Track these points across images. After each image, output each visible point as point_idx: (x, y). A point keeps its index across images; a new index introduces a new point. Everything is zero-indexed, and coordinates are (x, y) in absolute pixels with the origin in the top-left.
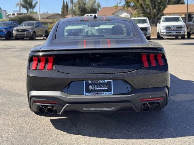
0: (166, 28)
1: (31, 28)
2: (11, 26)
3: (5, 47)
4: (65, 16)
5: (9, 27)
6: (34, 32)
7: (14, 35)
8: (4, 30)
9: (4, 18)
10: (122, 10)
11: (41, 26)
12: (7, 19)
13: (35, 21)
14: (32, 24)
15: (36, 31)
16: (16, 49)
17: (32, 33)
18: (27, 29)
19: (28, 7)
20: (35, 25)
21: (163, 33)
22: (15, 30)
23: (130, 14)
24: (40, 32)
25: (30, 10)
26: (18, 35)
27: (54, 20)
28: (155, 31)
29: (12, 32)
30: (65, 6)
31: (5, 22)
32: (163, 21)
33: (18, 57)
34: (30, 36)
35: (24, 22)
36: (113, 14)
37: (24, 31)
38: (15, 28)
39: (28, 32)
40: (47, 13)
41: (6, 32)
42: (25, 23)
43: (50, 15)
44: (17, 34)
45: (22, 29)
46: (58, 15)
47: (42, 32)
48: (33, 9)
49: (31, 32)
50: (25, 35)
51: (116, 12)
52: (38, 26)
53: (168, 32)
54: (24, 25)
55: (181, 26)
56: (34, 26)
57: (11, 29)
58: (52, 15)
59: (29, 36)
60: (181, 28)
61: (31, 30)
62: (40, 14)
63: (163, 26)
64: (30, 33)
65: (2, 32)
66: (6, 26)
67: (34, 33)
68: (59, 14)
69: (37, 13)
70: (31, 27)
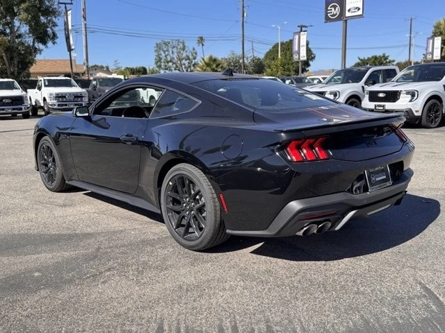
0: (56, 97)
21: (51, 105)
32: (45, 86)
53: (60, 103)
55: (81, 93)
60: (82, 97)
63: (51, 94)
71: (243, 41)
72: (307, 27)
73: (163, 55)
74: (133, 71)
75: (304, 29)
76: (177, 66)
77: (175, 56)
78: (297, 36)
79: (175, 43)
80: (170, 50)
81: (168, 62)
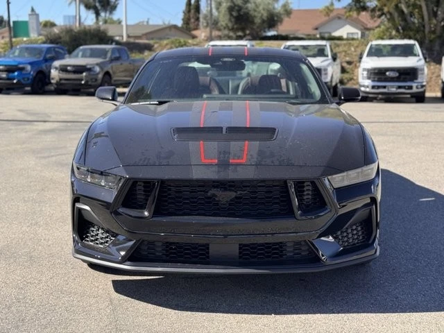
1: (97, 64)
2: (48, 56)
3: (21, 116)
4: (190, 31)
5: (41, 59)
6: (107, 73)
7: (52, 81)
8: (29, 68)
9: (34, 35)
10: (339, 18)
11: (126, 58)
12: (41, 37)
13: (111, 44)
14: (103, 53)
15: (111, 72)
16: (48, 126)
17: (100, 76)
18: (88, 67)
19: (99, 8)
20: (109, 55)
22: (56, 68)
23: (361, 30)
24: (123, 74)
25: (103, 14)
26: (63, 82)
27: (162, 42)
28: (434, 78)
29: (50, 72)
30: (192, 7)
31: (35, 46)
33: (46, 155)
34: (95, 83)
35: (81, 47)
36: (317, 29)
37: (79, 69)
38: (57, 63)
39: (92, 73)
40: (148, 22)
41: (32, 73)
42: (84, 51)
43: (153, 29)
44: (61, 79)
45: (74, 66)
46: (173, 30)
47: (127, 74)
48: (111, 13)
49: (98, 74)
50: (83, 82)
51: (323, 24)
52: (117, 59)
54: (80, 54)
56: (107, 59)
57: (48, 64)
58: (160, 27)
59: (93, 84)
61: (97, 69)
62: (127, 26)
64: (94, 77)
65: (24, 72)
66: (35, 55)
67: (107, 77)
68: (175, 27)
69: (120, 22)
70: (99, 60)
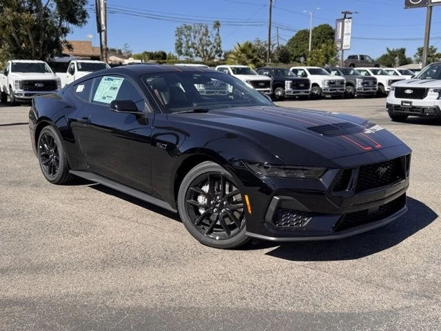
32: (79, 70)
71: (270, 27)
72: (351, 13)
73: (185, 40)
74: (152, 56)
75: (348, 16)
76: (198, 52)
77: (197, 41)
78: (341, 23)
79: (197, 28)
80: (192, 34)
81: (189, 47)
